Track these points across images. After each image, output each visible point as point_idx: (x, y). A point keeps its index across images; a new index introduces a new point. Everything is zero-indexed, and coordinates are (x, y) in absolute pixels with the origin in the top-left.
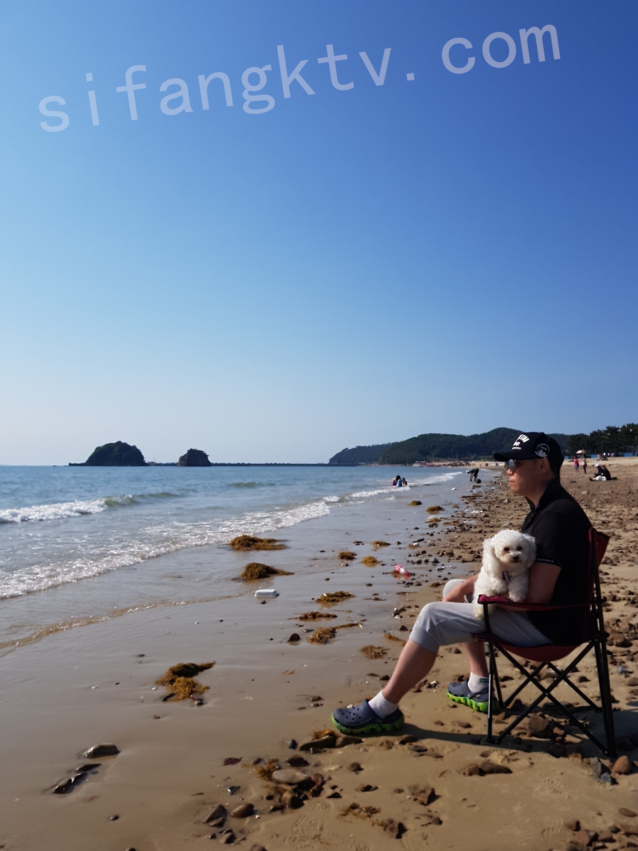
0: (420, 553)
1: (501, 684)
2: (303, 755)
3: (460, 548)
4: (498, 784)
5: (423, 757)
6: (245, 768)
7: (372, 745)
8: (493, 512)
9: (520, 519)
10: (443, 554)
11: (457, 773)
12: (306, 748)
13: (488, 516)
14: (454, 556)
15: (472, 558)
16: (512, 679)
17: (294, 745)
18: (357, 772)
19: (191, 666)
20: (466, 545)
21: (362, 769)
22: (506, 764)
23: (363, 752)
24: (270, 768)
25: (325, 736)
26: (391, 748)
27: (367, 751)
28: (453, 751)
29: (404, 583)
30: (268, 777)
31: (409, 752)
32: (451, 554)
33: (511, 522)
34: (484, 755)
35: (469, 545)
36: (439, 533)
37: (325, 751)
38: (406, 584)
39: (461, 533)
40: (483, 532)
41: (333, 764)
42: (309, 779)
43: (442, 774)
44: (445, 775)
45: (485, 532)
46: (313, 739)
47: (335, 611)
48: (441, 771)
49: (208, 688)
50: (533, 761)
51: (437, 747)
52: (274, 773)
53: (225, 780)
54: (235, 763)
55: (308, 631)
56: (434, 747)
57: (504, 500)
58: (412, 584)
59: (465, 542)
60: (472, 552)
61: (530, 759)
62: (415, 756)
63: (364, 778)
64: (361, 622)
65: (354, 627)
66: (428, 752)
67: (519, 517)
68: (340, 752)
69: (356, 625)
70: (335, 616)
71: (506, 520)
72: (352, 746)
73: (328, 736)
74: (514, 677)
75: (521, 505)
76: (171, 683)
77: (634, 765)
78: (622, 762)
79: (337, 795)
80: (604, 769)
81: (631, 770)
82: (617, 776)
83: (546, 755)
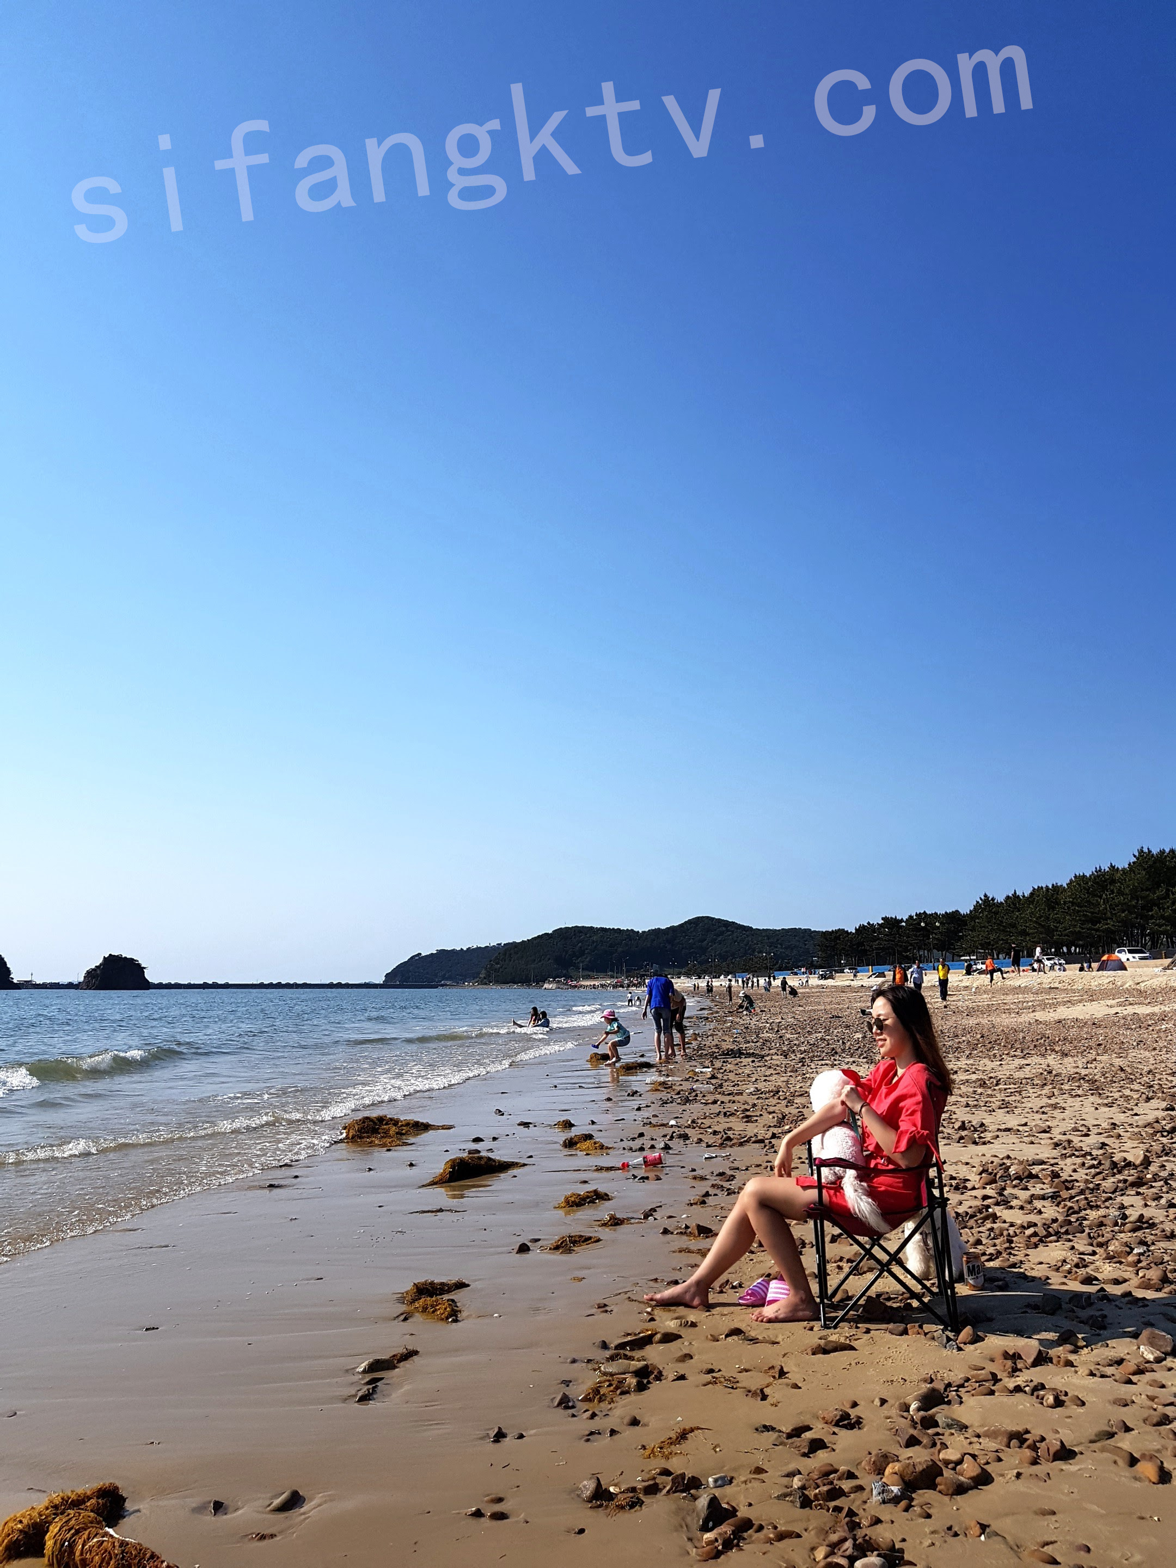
2: (621, 1352)
4: (845, 1359)
5: (757, 1344)
9: (769, 1081)
11: (800, 1354)
14: (690, 1139)
17: (604, 1346)
18: (690, 1360)
20: (701, 1123)
21: (694, 1359)
22: (847, 1342)
23: (689, 1345)
25: (638, 1335)
26: (718, 1340)
27: (693, 1344)
31: (738, 1341)
34: (823, 1339)
37: (646, 1347)
39: (685, 1104)
42: (644, 1367)
44: (788, 1356)
46: (626, 1339)
48: (783, 1353)
50: (875, 1338)
59: (698, 1118)
61: (872, 1337)
63: (701, 1364)
66: (760, 1340)
67: (767, 1078)
68: (662, 1348)
72: (674, 1341)
73: (643, 1334)
76: (413, 1301)
77: (978, 1336)
78: (967, 1331)
79: (682, 1377)
80: (949, 1339)
81: (976, 1339)
82: (962, 1345)
83: (888, 1334)
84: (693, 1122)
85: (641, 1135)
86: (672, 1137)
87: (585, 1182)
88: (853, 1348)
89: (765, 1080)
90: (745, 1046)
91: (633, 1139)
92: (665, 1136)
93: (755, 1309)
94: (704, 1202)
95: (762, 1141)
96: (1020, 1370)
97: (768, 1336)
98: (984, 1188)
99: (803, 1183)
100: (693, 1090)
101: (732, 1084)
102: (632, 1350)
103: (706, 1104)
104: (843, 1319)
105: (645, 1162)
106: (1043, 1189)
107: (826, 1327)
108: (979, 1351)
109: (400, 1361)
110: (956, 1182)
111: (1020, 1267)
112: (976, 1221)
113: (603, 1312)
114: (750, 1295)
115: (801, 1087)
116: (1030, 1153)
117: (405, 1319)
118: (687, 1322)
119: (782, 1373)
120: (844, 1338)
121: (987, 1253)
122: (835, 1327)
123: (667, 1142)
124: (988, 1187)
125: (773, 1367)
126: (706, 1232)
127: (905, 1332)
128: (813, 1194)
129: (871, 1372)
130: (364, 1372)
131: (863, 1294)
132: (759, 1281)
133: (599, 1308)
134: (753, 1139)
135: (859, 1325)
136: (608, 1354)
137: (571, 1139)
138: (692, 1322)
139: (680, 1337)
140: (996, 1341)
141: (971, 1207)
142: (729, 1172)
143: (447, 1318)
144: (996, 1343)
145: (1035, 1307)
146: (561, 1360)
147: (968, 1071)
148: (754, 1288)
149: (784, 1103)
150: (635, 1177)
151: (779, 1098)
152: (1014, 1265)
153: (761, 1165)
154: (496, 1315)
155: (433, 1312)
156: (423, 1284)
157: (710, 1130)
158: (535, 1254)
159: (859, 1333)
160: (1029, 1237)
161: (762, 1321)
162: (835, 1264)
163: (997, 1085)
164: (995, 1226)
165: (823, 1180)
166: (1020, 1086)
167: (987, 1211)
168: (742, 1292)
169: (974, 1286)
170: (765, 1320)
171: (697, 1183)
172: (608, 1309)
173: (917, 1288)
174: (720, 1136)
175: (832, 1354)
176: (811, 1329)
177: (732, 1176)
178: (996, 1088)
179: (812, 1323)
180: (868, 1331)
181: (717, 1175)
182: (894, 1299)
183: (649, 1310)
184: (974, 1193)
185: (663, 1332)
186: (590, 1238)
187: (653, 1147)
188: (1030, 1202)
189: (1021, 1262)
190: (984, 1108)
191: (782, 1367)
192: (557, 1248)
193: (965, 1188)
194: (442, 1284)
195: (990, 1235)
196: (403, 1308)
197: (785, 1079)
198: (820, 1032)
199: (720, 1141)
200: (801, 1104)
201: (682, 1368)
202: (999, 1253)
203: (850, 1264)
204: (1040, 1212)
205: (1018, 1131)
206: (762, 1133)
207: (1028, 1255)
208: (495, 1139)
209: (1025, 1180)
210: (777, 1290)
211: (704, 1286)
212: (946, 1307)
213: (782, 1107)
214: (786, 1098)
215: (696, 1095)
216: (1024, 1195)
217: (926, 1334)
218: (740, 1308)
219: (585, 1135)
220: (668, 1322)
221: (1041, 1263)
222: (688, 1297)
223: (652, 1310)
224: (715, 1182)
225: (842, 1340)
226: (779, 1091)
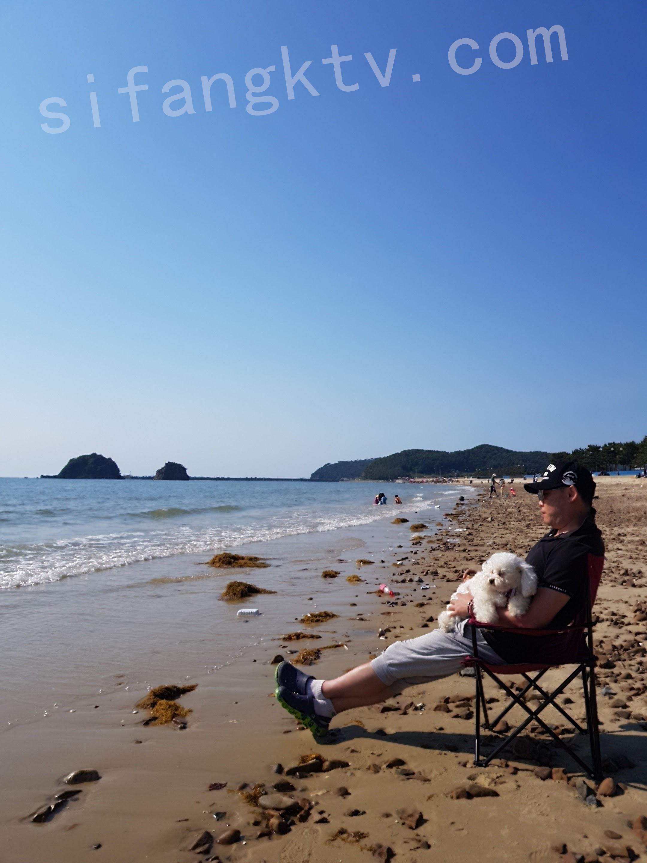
0: (404, 572)
1: (488, 706)
2: (289, 779)
3: (444, 567)
4: (485, 807)
5: (411, 781)
6: (230, 794)
7: (359, 769)
8: (477, 530)
9: (503, 538)
10: (427, 573)
11: (445, 797)
12: (292, 772)
13: (472, 535)
14: (438, 575)
15: (456, 578)
16: (497, 701)
17: (280, 769)
18: (345, 796)
19: (173, 689)
20: (450, 564)
21: (350, 794)
22: (493, 787)
23: (350, 776)
24: (256, 793)
25: (312, 760)
26: (378, 772)
27: (354, 775)
28: (440, 774)
29: (388, 602)
30: (255, 802)
31: (396, 776)
32: (436, 574)
33: (495, 540)
34: (471, 778)
35: (453, 564)
36: (423, 552)
37: (312, 775)
38: (391, 604)
39: (445, 551)
40: (467, 551)
41: (320, 789)
42: (297, 803)
43: (429, 798)
44: (433, 798)
45: (469, 551)
46: (300, 763)
47: (320, 631)
48: (429, 795)
49: (191, 711)
50: (520, 783)
51: (424, 771)
52: (261, 798)
53: (211, 806)
54: (220, 788)
55: (292, 652)
56: (421, 771)
57: (488, 518)
58: (396, 604)
59: (449, 561)
60: (456, 571)
61: (517, 782)
62: (403, 780)
63: (351, 803)
64: (345, 643)
65: (339, 648)
66: (415, 775)
67: (503, 536)
68: (327, 777)
69: (341, 646)
70: (319, 637)
71: (489, 538)
72: (339, 770)
73: (315, 760)
74: (499, 699)
75: (504, 523)
77: (618, 788)
78: (607, 782)
80: (590, 792)
81: (616, 792)
82: (601, 799)
83: (533, 777)
88: (495, 794)
91: (402, 574)
102: (298, 778)
104: (497, 756)
107: (478, 763)
108: (617, 810)
112: (629, 654)
120: (490, 780)
122: (486, 765)
125: (413, 813)
127: (549, 776)
130: (69, 783)
135: (509, 763)
139: (346, 764)
140: (635, 797)
141: (625, 641)
159: (507, 774)
175: (474, 800)
180: (515, 772)
185: (330, 760)
191: (422, 813)
217: (569, 781)
225: (488, 782)
226: (508, 544)
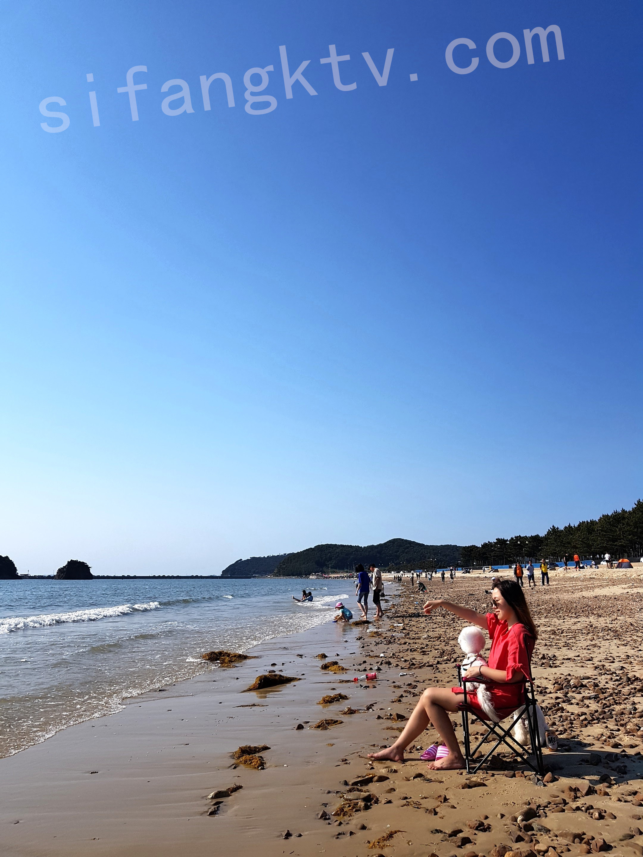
2: (356, 787)
5: (431, 783)
11: (455, 788)
14: (392, 665)
17: (346, 784)
21: (396, 791)
22: (482, 782)
23: (393, 783)
26: (409, 780)
27: (396, 782)
31: (422, 781)
34: (468, 779)
37: (369, 784)
42: (368, 796)
44: (449, 789)
46: (358, 779)
48: (446, 788)
50: (497, 780)
62: (426, 783)
63: (400, 794)
66: (433, 780)
68: (378, 785)
73: (367, 777)
76: (239, 758)
77: (555, 778)
78: (549, 775)
79: (390, 802)
80: (538, 780)
81: (554, 780)
82: (546, 783)
83: (504, 777)
84: (393, 654)
85: (365, 662)
86: (382, 664)
87: (334, 689)
88: (485, 785)
89: (433, 631)
90: (421, 611)
91: (360, 664)
92: (378, 663)
93: (430, 762)
94: (400, 701)
95: (432, 666)
96: (579, 798)
97: (438, 778)
98: (556, 693)
99: (456, 691)
100: (393, 636)
101: (415, 633)
102: (361, 786)
103: (400, 644)
104: (479, 768)
105: (367, 677)
106: (589, 693)
107: (470, 773)
108: (556, 787)
109: (232, 792)
110: (540, 689)
111: (577, 738)
112: (552, 711)
113: (345, 764)
114: (427, 754)
115: (453, 635)
116: (581, 672)
117: (235, 768)
118: (392, 770)
119: (446, 800)
120: (480, 779)
121: (559, 730)
122: (475, 773)
123: (380, 666)
124: (558, 692)
125: (440, 796)
126: (402, 718)
127: (514, 776)
128: (461, 697)
129: (495, 799)
130: (212, 798)
131: (490, 754)
132: (432, 746)
133: (342, 761)
134: (427, 664)
135: (488, 772)
136: (348, 788)
137: (326, 664)
138: (395, 770)
139: (388, 778)
140: (565, 781)
141: (549, 704)
142: (415, 684)
143: (258, 767)
144: (565, 782)
145: (587, 761)
146: (322, 791)
147: (546, 625)
148: (429, 750)
149: (443, 643)
150: (361, 686)
151: (441, 641)
152: (574, 737)
153: (431, 679)
154: (285, 765)
155: (250, 763)
156: (244, 748)
157: (403, 659)
158: (307, 730)
159: (488, 776)
160: (582, 721)
161: (434, 769)
162: (474, 737)
163: (562, 633)
164: (563, 714)
165: (467, 689)
166: (575, 634)
167: (558, 706)
168: (423, 752)
169: (552, 749)
170: (435, 769)
171: (395, 690)
172: (348, 762)
173: (520, 750)
174: (408, 663)
175: (473, 788)
176: (461, 774)
177: (416, 686)
178: (561, 635)
179: (462, 771)
180: (493, 775)
181: (407, 685)
182: (507, 756)
183: (370, 762)
184: (551, 695)
185: (378, 775)
186: (337, 721)
187: (371, 669)
188: (582, 701)
189: (578, 735)
190: (555, 647)
191: (445, 796)
192: (319, 727)
193: (546, 692)
194: (255, 747)
195: (560, 720)
196: (233, 761)
197: (444, 630)
198: (463, 603)
199: (408, 666)
200: (453, 644)
201: (390, 797)
202: (565, 730)
203: (482, 737)
204: (588, 707)
205: (575, 660)
206: (432, 661)
207: (582, 731)
208: (283, 664)
209: (579, 688)
210: (442, 752)
211: (401, 749)
212: (536, 761)
213: (442, 646)
214: (444, 641)
215: (395, 639)
216: (579, 697)
217: (526, 777)
218: (421, 761)
219: (334, 662)
220: (381, 770)
221: (589, 736)
222: (392, 755)
223: (372, 763)
224: (406, 689)
225: (479, 780)
226: (441, 637)
